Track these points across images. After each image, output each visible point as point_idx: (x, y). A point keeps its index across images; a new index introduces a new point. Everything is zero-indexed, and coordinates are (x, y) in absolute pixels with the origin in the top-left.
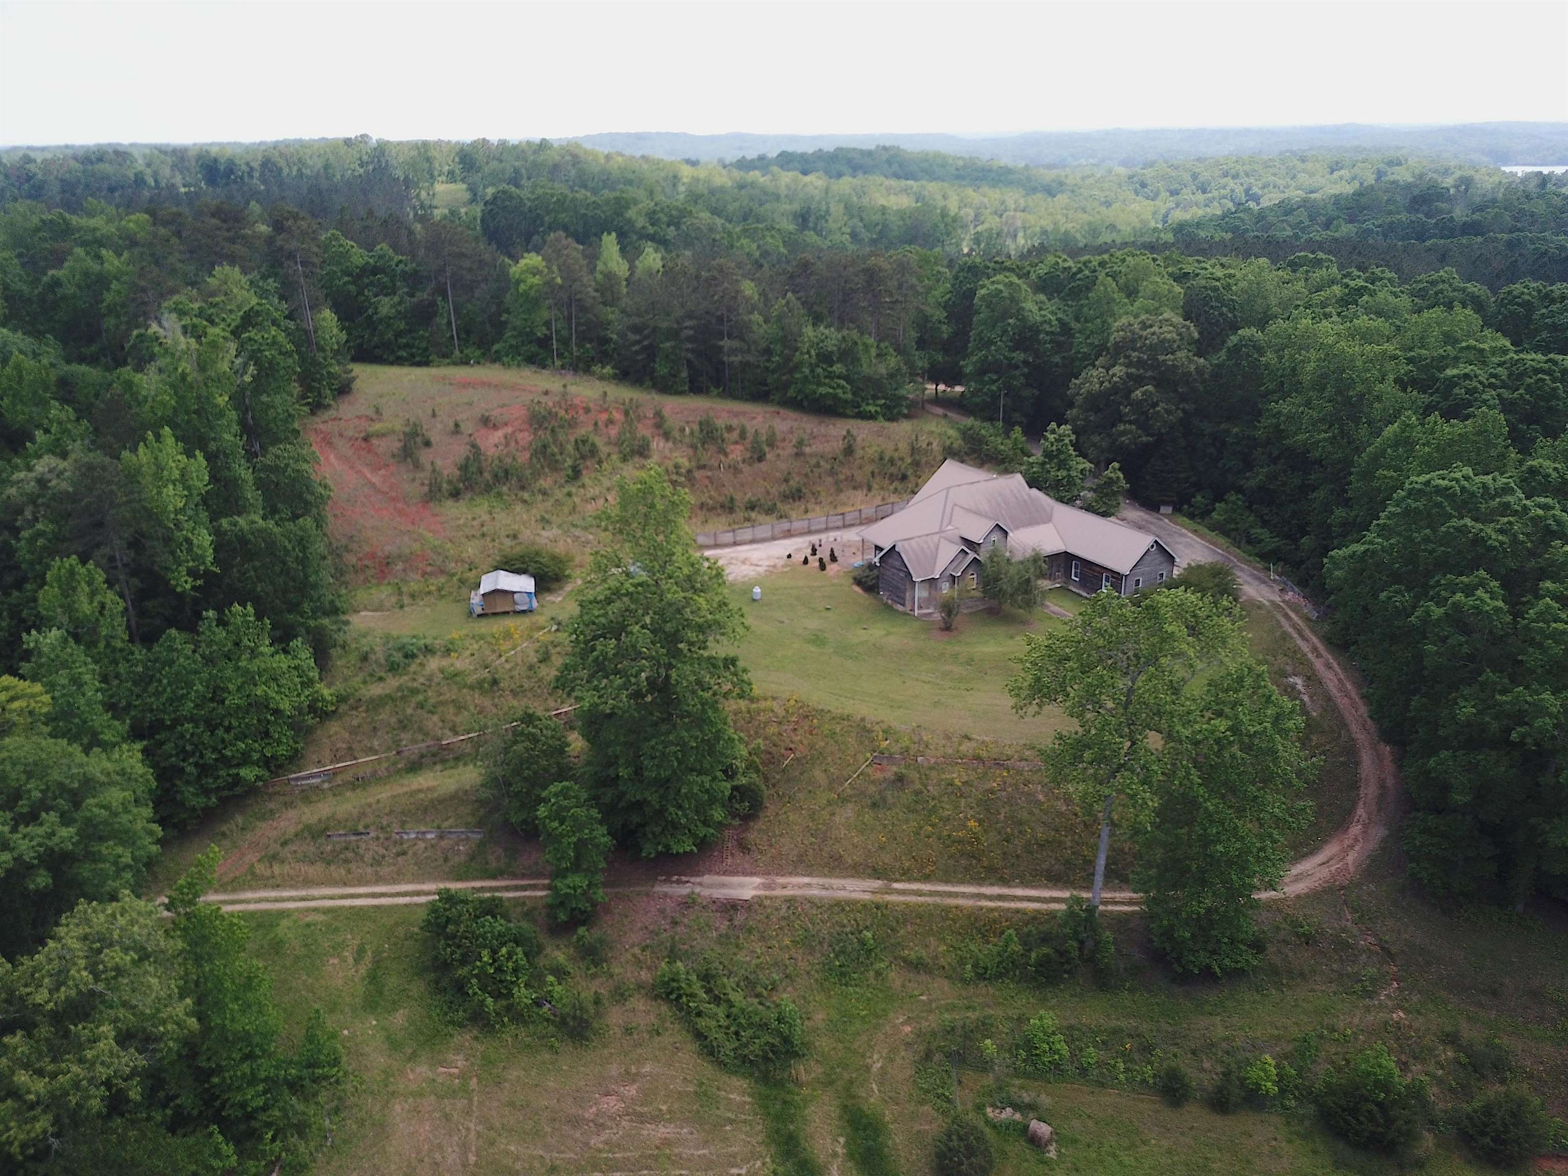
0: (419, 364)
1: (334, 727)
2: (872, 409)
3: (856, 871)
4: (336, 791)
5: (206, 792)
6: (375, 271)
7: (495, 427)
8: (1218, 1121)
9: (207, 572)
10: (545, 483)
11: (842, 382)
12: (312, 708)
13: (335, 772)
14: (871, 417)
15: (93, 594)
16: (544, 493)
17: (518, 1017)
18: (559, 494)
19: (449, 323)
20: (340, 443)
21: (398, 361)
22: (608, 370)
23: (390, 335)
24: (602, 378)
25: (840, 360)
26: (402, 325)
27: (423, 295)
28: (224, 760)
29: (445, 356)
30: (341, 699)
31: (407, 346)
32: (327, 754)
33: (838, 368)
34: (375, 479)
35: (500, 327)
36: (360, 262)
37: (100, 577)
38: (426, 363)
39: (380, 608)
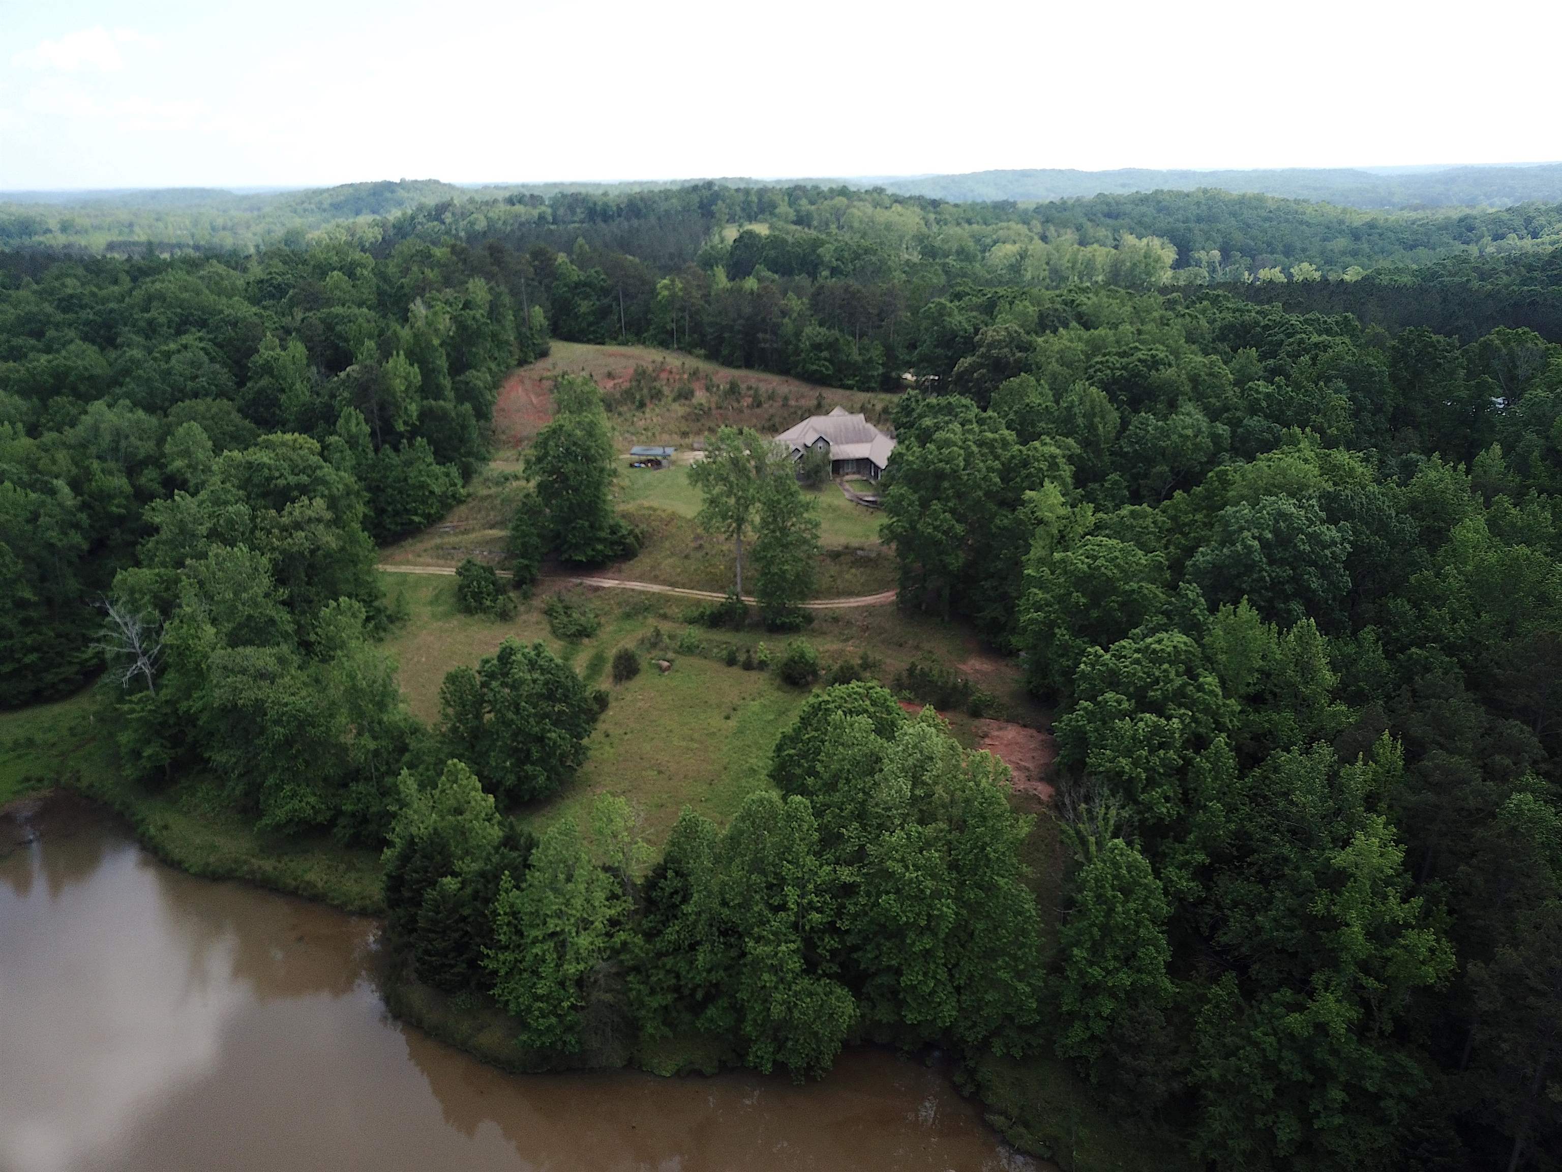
0: (599, 344)
1: (463, 508)
2: (850, 382)
3: (664, 582)
4: (455, 535)
5: (397, 524)
6: (585, 285)
7: (614, 379)
8: (746, 673)
9: (414, 424)
10: (624, 409)
11: (827, 363)
12: (453, 496)
13: (456, 527)
14: (850, 388)
15: (358, 424)
16: (620, 414)
17: (486, 610)
18: (628, 415)
19: (620, 320)
20: (527, 382)
21: (589, 342)
22: (702, 352)
23: (584, 325)
24: (698, 356)
25: (826, 349)
26: (591, 319)
27: (606, 301)
28: (406, 510)
29: (615, 339)
30: (469, 495)
31: (594, 332)
32: (456, 518)
33: (825, 354)
34: (535, 401)
35: (649, 322)
36: (576, 278)
37: (362, 417)
38: (603, 344)
39: (506, 460)
